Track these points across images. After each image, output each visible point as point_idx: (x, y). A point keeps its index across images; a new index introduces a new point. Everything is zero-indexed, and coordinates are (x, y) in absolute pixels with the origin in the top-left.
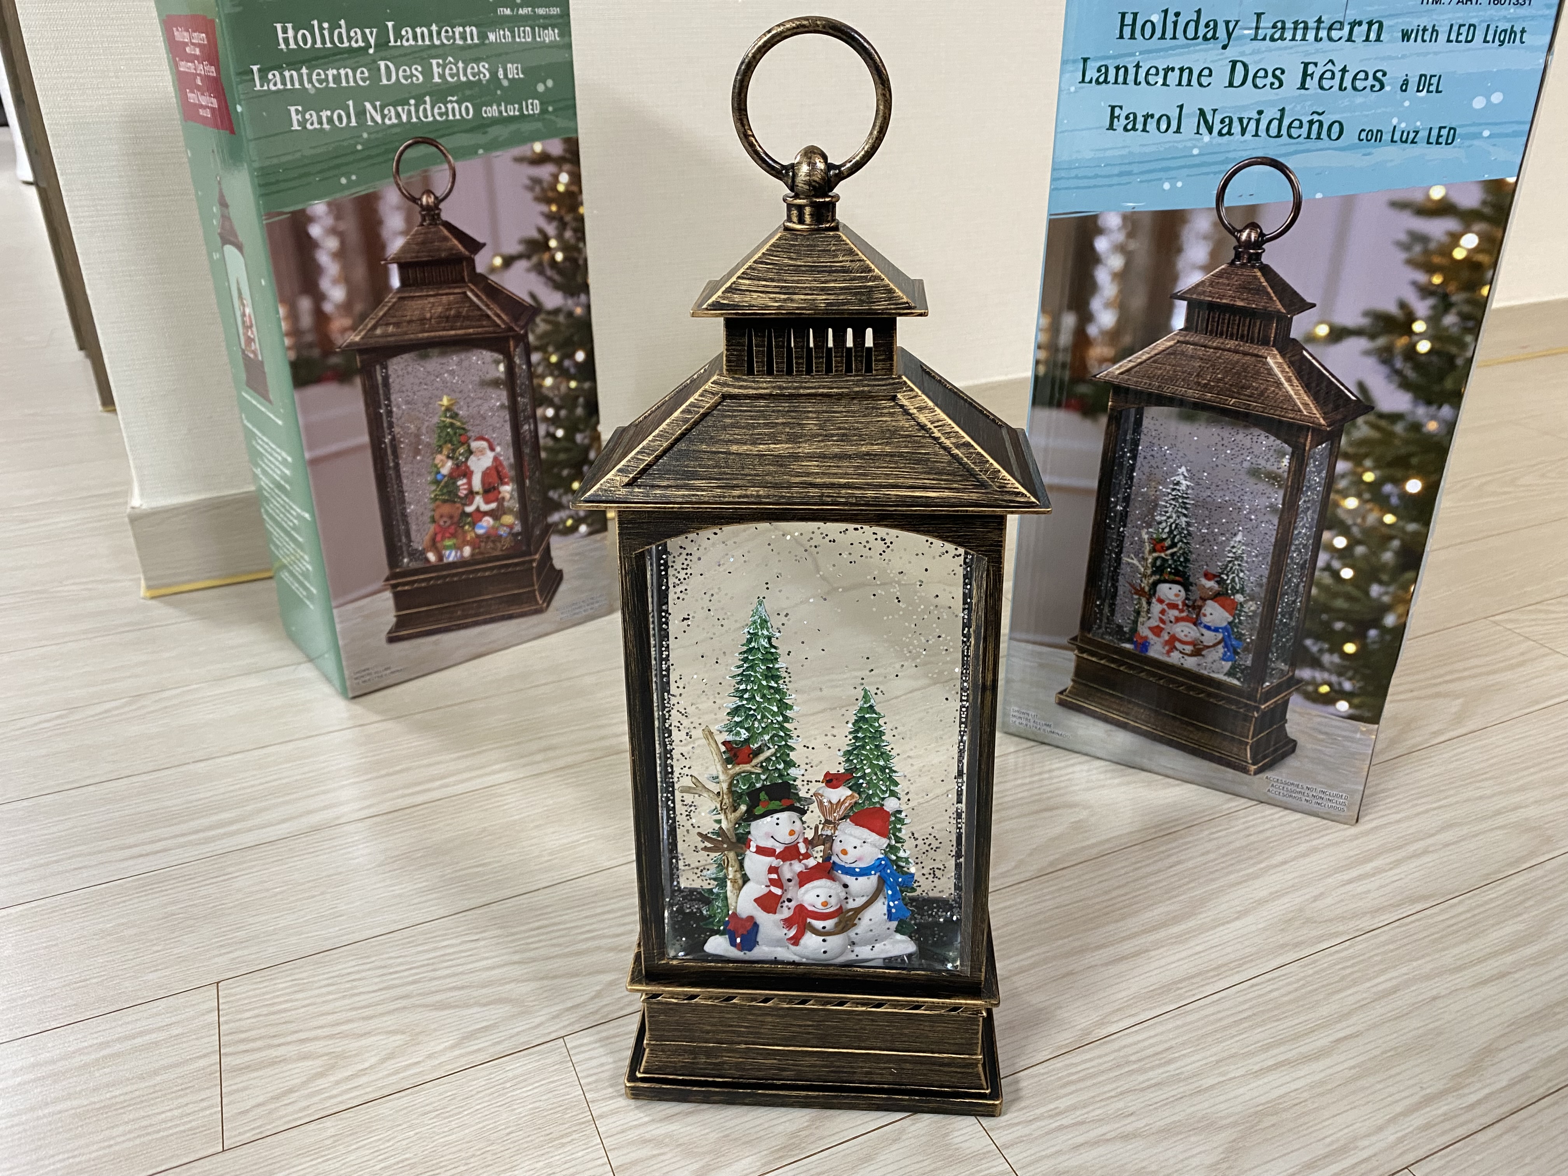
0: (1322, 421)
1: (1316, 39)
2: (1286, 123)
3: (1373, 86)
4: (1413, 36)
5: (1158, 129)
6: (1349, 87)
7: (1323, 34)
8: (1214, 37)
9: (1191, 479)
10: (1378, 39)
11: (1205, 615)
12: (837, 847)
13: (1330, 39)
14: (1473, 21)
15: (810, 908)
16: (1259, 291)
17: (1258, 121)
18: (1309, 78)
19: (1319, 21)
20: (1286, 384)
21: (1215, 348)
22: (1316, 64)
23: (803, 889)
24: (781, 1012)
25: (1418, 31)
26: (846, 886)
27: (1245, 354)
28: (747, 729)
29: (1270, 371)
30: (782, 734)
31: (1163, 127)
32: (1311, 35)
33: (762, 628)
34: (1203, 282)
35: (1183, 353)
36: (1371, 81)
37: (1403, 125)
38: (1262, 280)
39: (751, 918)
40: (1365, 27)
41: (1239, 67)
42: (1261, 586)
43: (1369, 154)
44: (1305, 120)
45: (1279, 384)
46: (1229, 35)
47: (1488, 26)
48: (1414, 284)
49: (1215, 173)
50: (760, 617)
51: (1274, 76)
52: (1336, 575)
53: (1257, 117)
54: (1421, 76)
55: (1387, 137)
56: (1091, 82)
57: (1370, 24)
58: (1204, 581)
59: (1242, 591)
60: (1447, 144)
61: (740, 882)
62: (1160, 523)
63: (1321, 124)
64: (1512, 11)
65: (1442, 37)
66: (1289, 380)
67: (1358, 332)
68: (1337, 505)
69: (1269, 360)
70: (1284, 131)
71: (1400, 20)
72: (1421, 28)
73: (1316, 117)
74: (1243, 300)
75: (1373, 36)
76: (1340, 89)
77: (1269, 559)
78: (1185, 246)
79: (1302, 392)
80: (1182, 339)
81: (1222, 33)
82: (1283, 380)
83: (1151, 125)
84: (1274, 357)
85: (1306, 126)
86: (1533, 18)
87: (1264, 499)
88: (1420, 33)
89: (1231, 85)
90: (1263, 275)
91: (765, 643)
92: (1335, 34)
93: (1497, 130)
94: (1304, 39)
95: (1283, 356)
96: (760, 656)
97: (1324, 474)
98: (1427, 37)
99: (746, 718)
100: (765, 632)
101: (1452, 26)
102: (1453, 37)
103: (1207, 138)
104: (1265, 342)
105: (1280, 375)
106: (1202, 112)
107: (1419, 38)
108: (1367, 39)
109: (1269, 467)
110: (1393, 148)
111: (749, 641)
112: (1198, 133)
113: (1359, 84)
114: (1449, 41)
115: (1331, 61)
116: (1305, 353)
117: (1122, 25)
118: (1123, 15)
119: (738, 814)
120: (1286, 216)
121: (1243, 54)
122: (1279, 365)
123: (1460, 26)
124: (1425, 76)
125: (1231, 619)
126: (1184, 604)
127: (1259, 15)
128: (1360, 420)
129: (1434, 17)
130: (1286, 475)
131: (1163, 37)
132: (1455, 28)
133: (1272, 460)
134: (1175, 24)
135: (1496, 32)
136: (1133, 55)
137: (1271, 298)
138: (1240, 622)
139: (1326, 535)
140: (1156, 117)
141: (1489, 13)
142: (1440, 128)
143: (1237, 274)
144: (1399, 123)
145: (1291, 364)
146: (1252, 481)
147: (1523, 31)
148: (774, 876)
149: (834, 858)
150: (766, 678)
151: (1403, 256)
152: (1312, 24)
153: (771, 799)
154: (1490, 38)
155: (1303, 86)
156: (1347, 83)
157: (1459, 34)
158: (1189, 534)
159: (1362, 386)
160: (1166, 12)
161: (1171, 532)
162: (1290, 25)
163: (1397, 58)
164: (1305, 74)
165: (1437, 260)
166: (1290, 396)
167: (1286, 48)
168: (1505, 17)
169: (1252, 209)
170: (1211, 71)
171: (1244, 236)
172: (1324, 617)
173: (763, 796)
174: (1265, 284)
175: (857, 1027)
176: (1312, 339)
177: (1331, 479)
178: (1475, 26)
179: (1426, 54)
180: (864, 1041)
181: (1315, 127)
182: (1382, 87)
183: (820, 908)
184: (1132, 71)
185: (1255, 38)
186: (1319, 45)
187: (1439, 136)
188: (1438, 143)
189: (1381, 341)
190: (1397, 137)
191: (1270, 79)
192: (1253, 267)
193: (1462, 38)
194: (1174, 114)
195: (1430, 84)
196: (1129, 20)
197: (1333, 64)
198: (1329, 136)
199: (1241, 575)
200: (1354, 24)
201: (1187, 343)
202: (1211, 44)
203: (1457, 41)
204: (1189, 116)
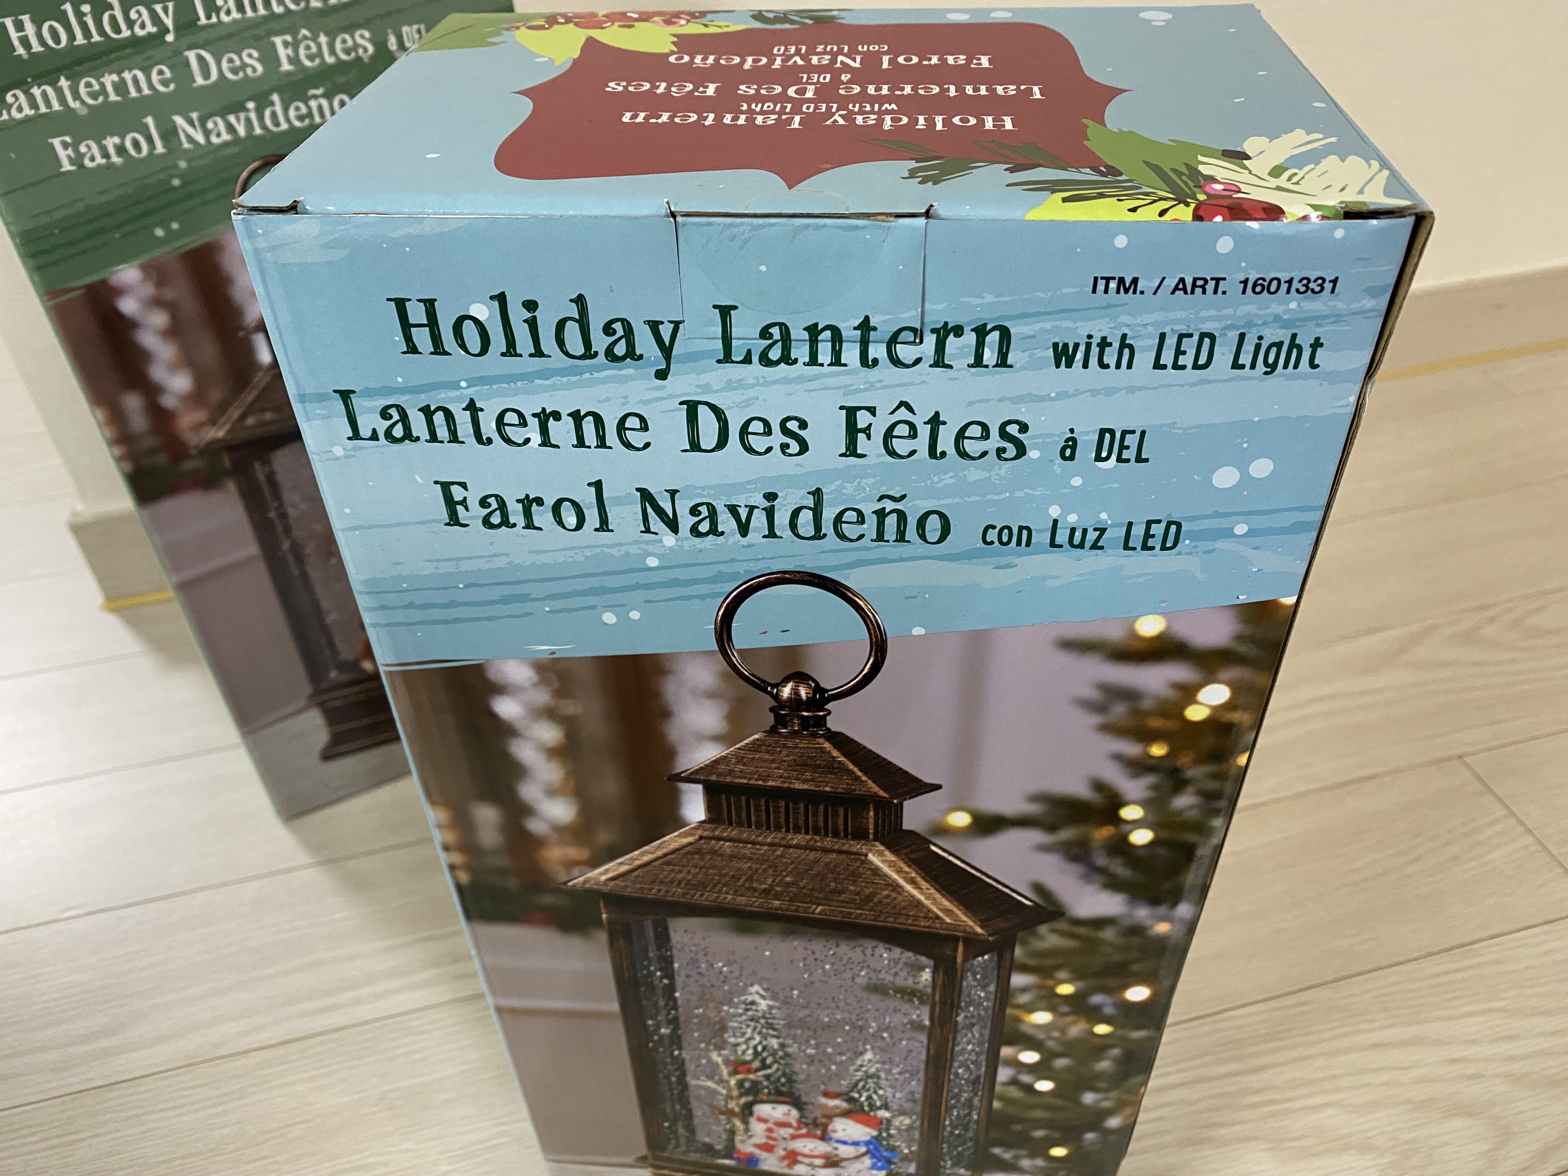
0: (979, 930)
1: (865, 361)
2: (829, 514)
3: (1000, 451)
4: (1080, 356)
5: (560, 523)
6: (951, 450)
7: (878, 351)
8: (631, 354)
9: (774, 997)
10: (1003, 362)
11: (835, 1131)
13: (896, 362)
14: (1207, 327)
16: (832, 767)
17: (770, 513)
18: (861, 437)
19: (865, 326)
20: (908, 887)
21: (771, 845)
22: (872, 411)
25: (1088, 346)
27: (826, 851)
29: (876, 871)
31: (571, 520)
32: (851, 354)
34: (723, 759)
35: (714, 852)
36: (995, 441)
37: (1072, 519)
38: (835, 753)
40: (970, 338)
41: (705, 415)
42: (914, 1101)
43: (1009, 566)
44: (869, 508)
45: (896, 887)
46: (667, 351)
47: (1242, 337)
48: (1118, 757)
49: (703, 597)
51: (785, 431)
52: (1029, 1089)
53: (767, 504)
54: (1103, 432)
55: (1041, 538)
56: (374, 437)
57: (981, 332)
58: (823, 1100)
59: (886, 1107)
60: (1164, 548)
62: (737, 1045)
63: (902, 516)
64: (1293, 305)
65: (1144, 359)
66: (912, 882)
67: (1023, 822)
68: (1019, 1020)
69: (871, 856)
70: (827, 527)
71: (1048, 326)
72: (1095, 341)
73: (889, 505)
74: (805, 781)
75: (990, 356)
76: (932, 452)
77: (921, 1075)
78: (675, 707)
79: (938, 896)
80: (706, 834)
81: (645, 343)
82: (902, 882)
83: (543, 517)
84: (880, 854)
85: (872, 521)
86: (1337, 318)
87: (899, 1016)
88: (1095, 350)
89: (695, 446)
90: (836, 746)
92: (904, 352)
93: (1262, 522)
94: (837, 361)
95: (895, 852)
97: (992, 988)
98: (1110, 357)
101: (1163, 336)
102: (1167, 358)
103: (669, 539)
104: (861, 835)
105: (895, 876)
106: (646, 496)
107: (1093, 361)
108: (978, 362)
109: (899, 982)
110: (1055, 556)
112: (648, 530)
113: (971, 447)
114: (1158, 365)
115: (904, 404)
116: (933, 848)
117: (406, 326)
118: (401, 304)
120: (862, 660)
121: (707, 388)
122: (891, 864)
123: (1181, 337)
124: (1112, 432)
125: (875, 1133)
126: (799, 1121)
127: (725, 312)
128: (1043, 929)
129: (1124, 319)
130: (929, 990)
131: (511, 350)
132: (1171, 342)
133: (903, 974)
134: (532, 324)
135: (1258, 347)
136: (456, 386)
137: (857, 778)
138: (890, 1135)
139: (1006, 1051)
140: (549, 502)
141: (1242, 310)
142: (1149, 523)
143: (785, 746)
144: (1064, 514)
145: (912, 862)
146: (875, 998)
147: (1317, 344)
151: (1095, 719)
152: (849, 332)
154: (1245, 359)
155: (851, 450)
156: (946, 442)
157: (1179, 352)
158: (787, 1055)
159: (1039, 888)
160: (501, 299)
161: (756, 1054)
162: (798, 334)
163: (1047, 398)
164: (852, 429)
165: (1156, 723)
166: (919, 902)
167: (799, 379)
168: (1277, 318)
169: (791, 653)
170: (642, 419)
171: (786, 691)
172: (1017, 1127)
174: (842, 759)
176: (944, 831)
177: (1004, 995)
178: (1212, 337)
179: (1110, 391)
181: (891, 521)
182: (1021, 451)
184: (463, 420)
185: (727, 358)
186: (872, 374)
187: (1148, 535)
188: (1145, 547)
189: (1066, 834)
190: (1062, 537)
191: (778, 438)
192: (814, 735)
193: (1187, 360)
194: (587, 498)
195: (1123, 447)
196: (416, 313)
197: (911, 409)
198: (923, 536)
199: (881, 1092)
200: (943, 332)
201: (719, 839)
202: (629, 369)
203: (1176, 366)
204: (619, 501)
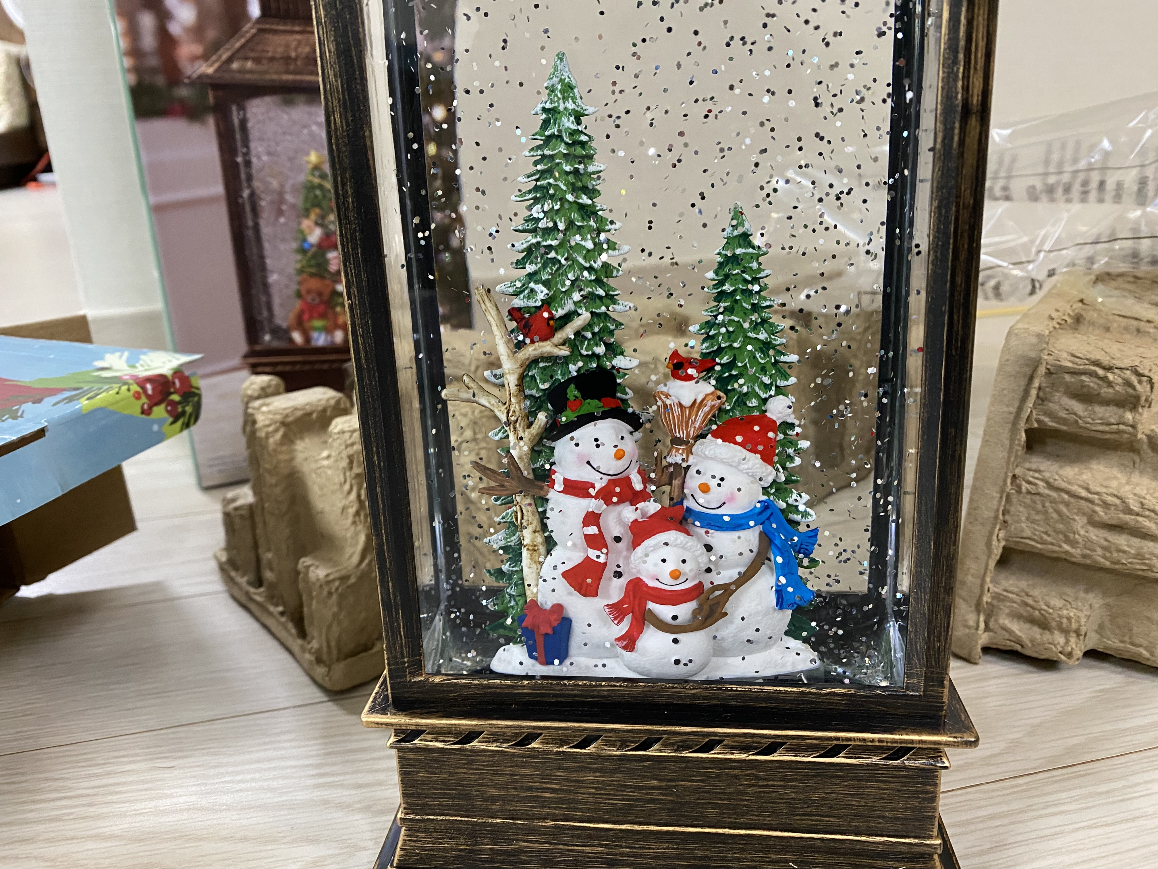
12: (693, 483)
15: (652, 583)
23: (640, 550)
24: (608, 765)
26: (709, 548)
28: (546, 284)
30: (601, 292)
33: (565, 99)
39: (558, 608)
50: (561, 81)
61: (542, 549)
91: (569, 123)
96: (563, 149)
99: (544, 266)
100: (570, 105)
111: (546, 124)
119: (535, 429)
148: (593, 530)
149: (689, 503)
150: (573, 189)
153: (585, 396)
173: (572, 392)
175: (731, 790)
180: (743, 814)
183: (667, 584)
